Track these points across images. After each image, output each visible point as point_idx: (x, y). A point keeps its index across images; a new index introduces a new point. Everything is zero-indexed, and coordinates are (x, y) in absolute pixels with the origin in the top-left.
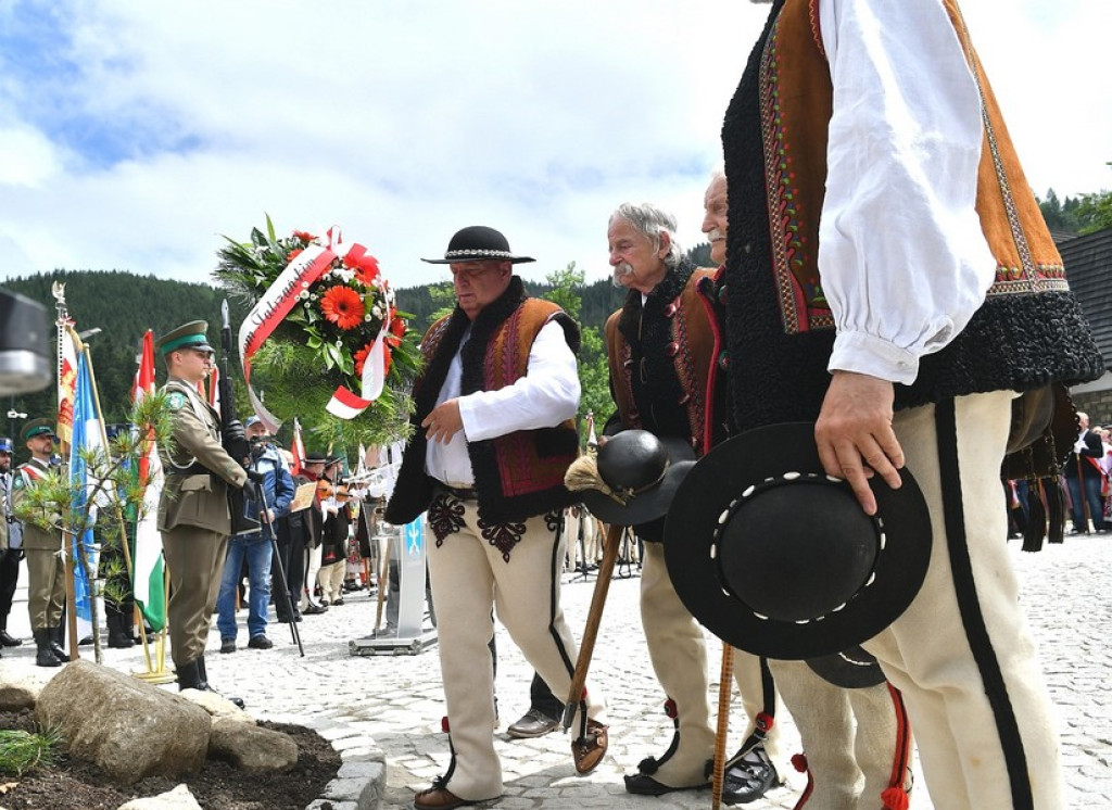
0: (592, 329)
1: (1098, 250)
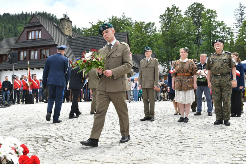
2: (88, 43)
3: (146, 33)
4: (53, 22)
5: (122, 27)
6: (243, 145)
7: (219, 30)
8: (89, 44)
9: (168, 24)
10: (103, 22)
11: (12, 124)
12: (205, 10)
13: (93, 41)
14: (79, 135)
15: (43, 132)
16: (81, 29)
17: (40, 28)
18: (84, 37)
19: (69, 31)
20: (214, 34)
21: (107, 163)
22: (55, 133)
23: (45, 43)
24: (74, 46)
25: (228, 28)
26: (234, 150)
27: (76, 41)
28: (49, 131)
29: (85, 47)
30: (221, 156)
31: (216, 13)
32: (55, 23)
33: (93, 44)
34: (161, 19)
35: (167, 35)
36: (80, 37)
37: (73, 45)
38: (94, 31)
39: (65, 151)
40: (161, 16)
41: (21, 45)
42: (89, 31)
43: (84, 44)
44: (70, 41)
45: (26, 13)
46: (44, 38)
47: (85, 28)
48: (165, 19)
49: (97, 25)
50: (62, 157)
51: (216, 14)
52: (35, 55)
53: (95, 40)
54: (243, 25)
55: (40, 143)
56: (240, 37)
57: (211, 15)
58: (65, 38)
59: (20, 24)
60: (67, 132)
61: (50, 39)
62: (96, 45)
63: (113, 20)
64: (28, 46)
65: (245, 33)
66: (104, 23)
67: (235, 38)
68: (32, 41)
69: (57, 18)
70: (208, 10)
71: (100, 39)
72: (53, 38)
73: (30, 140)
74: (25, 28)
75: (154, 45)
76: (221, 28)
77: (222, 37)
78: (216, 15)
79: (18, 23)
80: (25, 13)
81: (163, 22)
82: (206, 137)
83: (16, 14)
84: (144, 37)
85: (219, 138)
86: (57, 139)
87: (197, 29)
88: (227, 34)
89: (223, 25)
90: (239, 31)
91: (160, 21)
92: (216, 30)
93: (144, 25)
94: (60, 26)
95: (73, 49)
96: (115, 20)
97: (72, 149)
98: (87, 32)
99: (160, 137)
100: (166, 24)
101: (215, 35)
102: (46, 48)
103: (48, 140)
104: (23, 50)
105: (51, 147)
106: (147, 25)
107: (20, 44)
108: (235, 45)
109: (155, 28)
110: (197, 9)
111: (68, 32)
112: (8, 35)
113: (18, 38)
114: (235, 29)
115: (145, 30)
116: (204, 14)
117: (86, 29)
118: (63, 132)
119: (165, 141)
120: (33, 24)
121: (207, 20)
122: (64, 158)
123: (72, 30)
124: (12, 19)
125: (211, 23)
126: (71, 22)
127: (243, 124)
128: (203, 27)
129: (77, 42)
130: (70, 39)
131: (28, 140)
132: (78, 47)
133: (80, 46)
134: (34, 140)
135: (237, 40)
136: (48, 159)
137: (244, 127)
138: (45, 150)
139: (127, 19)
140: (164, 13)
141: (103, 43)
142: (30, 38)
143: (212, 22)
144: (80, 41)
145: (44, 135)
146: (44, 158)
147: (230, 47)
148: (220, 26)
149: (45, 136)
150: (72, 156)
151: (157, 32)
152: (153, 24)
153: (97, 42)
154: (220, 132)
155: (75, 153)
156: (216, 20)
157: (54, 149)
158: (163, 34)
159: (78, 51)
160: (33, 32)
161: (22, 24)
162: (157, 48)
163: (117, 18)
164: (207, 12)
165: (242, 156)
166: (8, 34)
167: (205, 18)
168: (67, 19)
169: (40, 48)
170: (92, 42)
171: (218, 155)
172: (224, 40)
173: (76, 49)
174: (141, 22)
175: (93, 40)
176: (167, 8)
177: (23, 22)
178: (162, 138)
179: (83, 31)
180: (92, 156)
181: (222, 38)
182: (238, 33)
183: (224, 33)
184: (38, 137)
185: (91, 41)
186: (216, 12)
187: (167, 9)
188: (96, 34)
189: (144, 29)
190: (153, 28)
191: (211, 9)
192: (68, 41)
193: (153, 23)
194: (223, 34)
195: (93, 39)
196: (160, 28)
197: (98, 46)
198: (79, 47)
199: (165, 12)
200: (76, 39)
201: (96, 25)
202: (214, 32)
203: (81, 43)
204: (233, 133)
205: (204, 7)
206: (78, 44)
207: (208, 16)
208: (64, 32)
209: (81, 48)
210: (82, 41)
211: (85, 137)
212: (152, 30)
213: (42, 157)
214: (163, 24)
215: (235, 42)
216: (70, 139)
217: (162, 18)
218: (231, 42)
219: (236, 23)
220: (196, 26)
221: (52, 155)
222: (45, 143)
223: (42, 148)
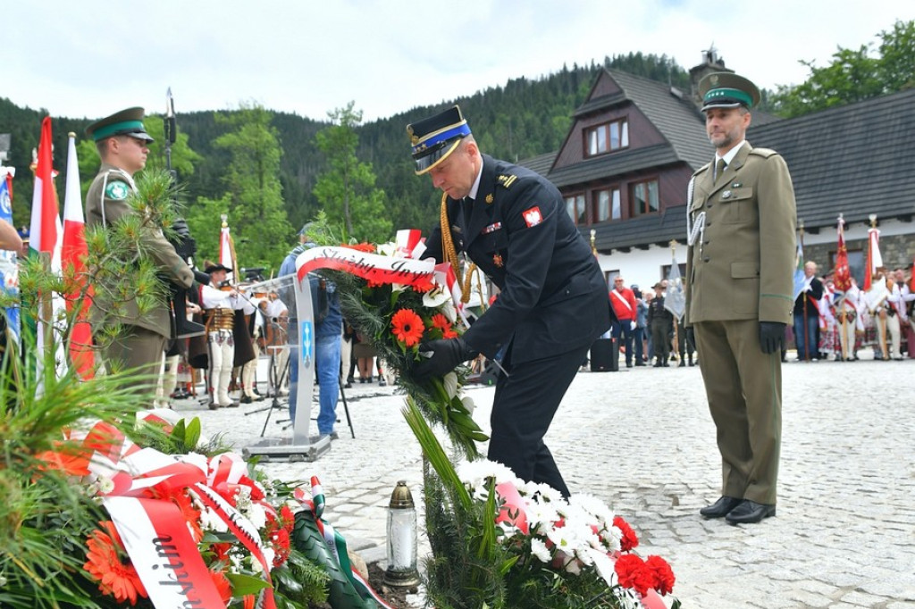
0: (367, 164)
1: (802, 130)
2: (799, 142)
4: (667, 82)
10: (858, 50)
11: (560, 438)
13: (818, 133)
14: (789, 490)
15: (658, 470)
16: (771, 91)
17: (622, 113)
18: (783, 121)
21: (906, 604)
22: (700, 477)
23: (644, 160)
28: (682, 470)
32: (674, 84)
33: (820, 144)
36: (768, 125)
38: (819, 91)
41: (566, 178)
42: (803, 93)
45: (576, 66)
46: (638, 145)
47: (786, 87)
49: (834, 67)
50: (736, 564)
52: (612, 204)
53: (826, 125)
55: (656, 508)
59: (558, 106)
61: (659, 146)
62: (833, 145)
63: (899, 36)
64: (588, 179)
66: (861, 53)
68: (600, 161)
69: (677, 66)
71: (846, 121)
72: (672, 141)
73: (623, 495)
74: (577, 118)
79: (551, 106)
80: (570, 68)
83: (545, 76)
94: (693, 93)
96: (908, 37)
97: (765, 540)
98: (793, 100)
102: (649, 177)
103: (681, 501)
104: (573, 193)
107: (565, 173)
112: (523, 148)
113: (555, 154)
117: (789, 90)
120: (601, 101)
122: (741, 566)
124: (533, 93)
131: (615, 496)
134: (635, 496)
136: (689, 564)
138: (675, 536)
141: (862, 133)
142: (594, 151)
144: (769, 138)
145: (664, 482)
146: (674, 560)
149: (668, 487)
150: (768, 564)
153: (837, 132)
155: (777, 555)
157: (704, 533)
160: (602, 130)
161: (565, 104)
166: (524, 145)
168: (718, 66)
169: (626, 181)
170: (815, 136)
175: (821, 126)
177: (567, 98)
179: (776, 99)
180: (845, 573)
184: (646, 488)
185: (812, 134)
188: (830, 101)
195: (818, 124)
197: (842, 146)
201: (828, 66)
210: (777, 136)
211: (811, 499)
221: (699, 552)
222: (672, 508)
223: (664, 526)
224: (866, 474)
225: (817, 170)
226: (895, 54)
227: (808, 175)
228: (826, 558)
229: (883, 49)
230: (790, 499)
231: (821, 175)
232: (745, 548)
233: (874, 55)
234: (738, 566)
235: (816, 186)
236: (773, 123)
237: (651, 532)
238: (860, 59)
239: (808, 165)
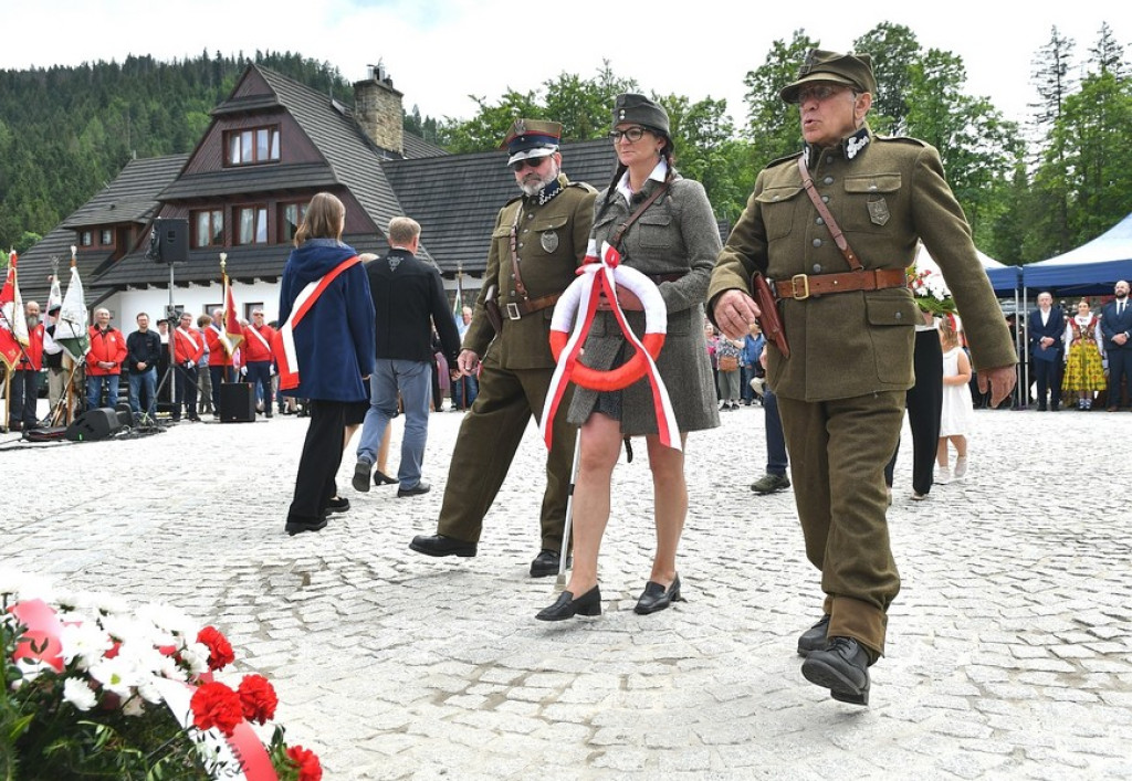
1: (470, 169)
2: (466, 181)
3: (692, 141)
4: (329, 94)
5: (601, 118)
6: (1058, 591)
7: (971, 130)
8: (472, 184)
9: (779, 107)
10: (527, 95)
12: (918, 52)
13: (485, 173)
15: (290, 543)
16: (440, 122)
17: (273, 120)
18: (452, 155)
19: (390, 130)
20: (954, 145)
21: (543, 676)
22: (339, 548)
23: (297, 178)
24: (412, 192)
25: (1005, 126)
26: (1023, 612)
27: (419, 171)
28: (318, 541)
29: (456, 195)
30: (975, 638)
31: (962, 64)
32: (336, 97)
34: (752, 85)
35: (774, 148)
36: (435, 157)
37: (409, 187)
38: (488, 130)
39: (379, 625)
40: (750, 73)
41: (199, 187)
42: (472, 130)
43: (450, 182)
44: (395, 170)
46: (290, 160)
47: (455, 120)
48: (767, 87)
49: (503, 108)
50: (369, 652)
51: (960, 68)
52: (256, 224)
53: (493, 167)
54: (1064, 113)
55: (280, 591)
56: (1049, 160)
57: (942, 71)
58: (374, 159)
59: (195, 100)
60: (386, 544)
61: (316, 164)
62: (499, 188)
63: (564, 88)
64: (228, 192)
65: (1071, 143)
66: (528, 99)
67: (1032, 164)
68: (244, 172)
70: (931, 53)
72: (330, 160)
73: (242, 578)
74: (217, 118)
75: (724, 187)
76: (980, 125)
77: (984, 158)
78: (961, 73)
79: (185, 98)
81: (758, 98)
82: (920, 560)
84: (687, 154)
85: (967, 561)
86: (348, 575)
87: (890, 128)
88: (1004, 147)
89: (987, 112)
90: (1049, 137)
91: (747, 95)
92: (962, 133)
93: (685, 111)
94: (356, 110)
95: (407, 205)
96: (572, 91)
97: (404, 618)
98: (462, 136)
99: (745, 562)
100: (769, 106)
101: (955, 151)
102: (302, 198)
103: (313, 580)
104: (208, 207)
105: (324, 606)
106: (697, 111)
108: (1031, 190)
109: (729, 122)
110: (889, 49)
111: (388, 137)
112: (146, 145)
113: (187, 156)
114: (1034, 127)
115: (689, 129)
116: (915, 70)
117: (459, 124)
118: (368, 541)
119: (764, 579)
120: (248, 102)
121: (928, 90)
122: (374, 653)
123: (401, 126)
124: (161, 78)
125: (942, 106)
126: (400, 95)
127: (1057, 502)
128: (911, 119)
129: (422, 176)
130: (397, 165)
131: (231, 579)
132: (426, 197)
133: (434, 190)
134: (258, 577)
135: (1039, 170)
136: (314, 659)
137: (1062, 518)
138: (301, 624)
139: (620, 85)
140: (763, 62)
142: (236, 160)
143: (945, 102)
144: (435, 172)
145: (295, 557)
146: (297, 655)
147: (1013, 197)
148: (975, 116)
149: (299, 562)
151: (735, 138)
152: (722, 106)
154: (973, 539)
155: (416, 635)
156: (960, 93)
157: (337, 616)
158: (757, 144)
159: (426, 210)
160: (248, 137)
161: (203, 98)
162: (737, 200)
163: (580, 81)
164: (926, 60)
165: (1052, 640)
166: (146, 140)
167: (920, 85)
168: (385, 85)
169: (276, 199)
170: (481, 177)
171: (964, 634)
172: (992, 168)
173: (419, 204)
174: (672, 98)
175: (487, 167)
176: (776, 44)
177: (207, 92)
178: (754, 566)
179: (446, 132)
180: (485, 647)
181: (982, 164)
182: (1042, 144)
183: (990, 142)
184: (272, 567)
185: (479, 174)
186: (961, 61)
187: (774, 49)
188: (498, 142)
189: (686, 124)
190: (721, 122)
191: (942, 51)
192: (387, 171)
193: (719, 103)
194: (988, 147)
196: (748, 121)
197: (507, 190)
198: (433, 197)
199: (769, 60)
200: (418, 162)
201: (498, 106)
202: (953, 138)
203: (438, 178)
204: (1020, 541)
205: (916, 40)
206: (429, 185)
207: (932, 76)
208: (371, 137)
209: (438, 199)
210: (444, 171)
211: (457, 565)
212: (717, 130)
213: (289, 651)
214: (760, 106)
215: (1030, 177)
216: (397, 573)
217: (756, 83)
218: (1015, 177)
219: (1038, 105)
220: (885, 115)
221: (328, 642)
222: (300, 590)
223: (289, 613)
224: (512, 532)
225: (482, 212)
226: (560, 106)
227: (473, 215)
228: (467, 631)
229: (549, 98)
230: (435, 567)
231: (486, 218)
232: (380, 631)
233: (540, 102)
234: (371, 655)
235: (481, 228)
236: (441, 157)
237: (271, 622)
238: (528, 105)
239: (474, 206)
